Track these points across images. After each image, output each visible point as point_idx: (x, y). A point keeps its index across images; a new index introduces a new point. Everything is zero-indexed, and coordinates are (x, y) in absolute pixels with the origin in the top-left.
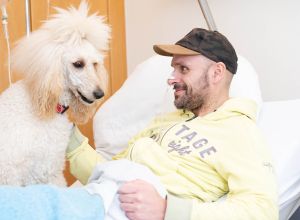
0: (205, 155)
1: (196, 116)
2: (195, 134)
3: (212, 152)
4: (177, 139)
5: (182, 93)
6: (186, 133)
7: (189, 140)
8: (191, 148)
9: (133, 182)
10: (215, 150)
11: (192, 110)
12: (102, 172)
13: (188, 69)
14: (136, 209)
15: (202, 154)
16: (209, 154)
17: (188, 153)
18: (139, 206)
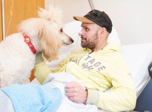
0: (100, 70)
1: (93, 51)
2: (94, 60)
3: (103, 68)
4: (86, 62)
5: (84, 41)
6: (90, 59)
7: (92, 63)
8: (94, 67)
9: (72, 82)
10: (105, 68)
11: (90, 49)
12: (53, 78)
13: (89, 29)
14: (74, 95)
15: (99, 69)
16: (102, 69)
17: (92, 69)
18: (76, 94)
